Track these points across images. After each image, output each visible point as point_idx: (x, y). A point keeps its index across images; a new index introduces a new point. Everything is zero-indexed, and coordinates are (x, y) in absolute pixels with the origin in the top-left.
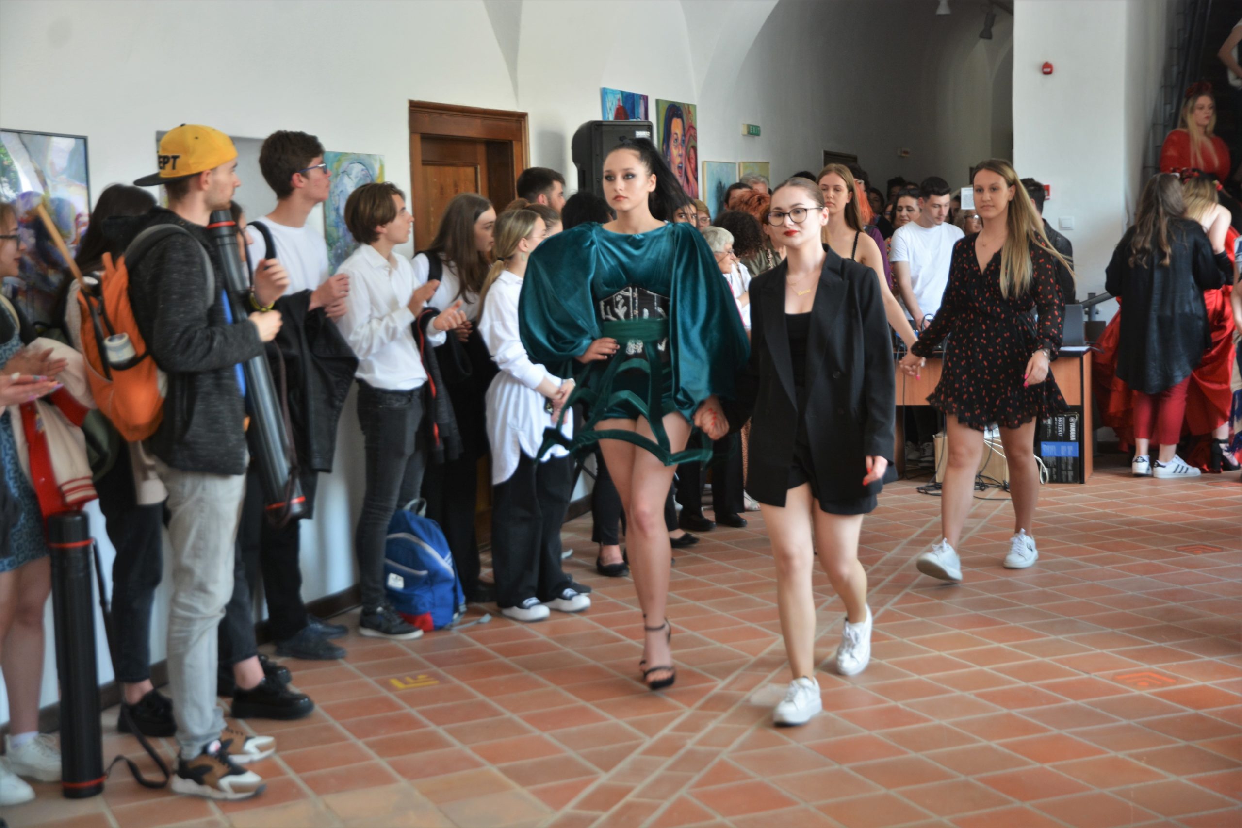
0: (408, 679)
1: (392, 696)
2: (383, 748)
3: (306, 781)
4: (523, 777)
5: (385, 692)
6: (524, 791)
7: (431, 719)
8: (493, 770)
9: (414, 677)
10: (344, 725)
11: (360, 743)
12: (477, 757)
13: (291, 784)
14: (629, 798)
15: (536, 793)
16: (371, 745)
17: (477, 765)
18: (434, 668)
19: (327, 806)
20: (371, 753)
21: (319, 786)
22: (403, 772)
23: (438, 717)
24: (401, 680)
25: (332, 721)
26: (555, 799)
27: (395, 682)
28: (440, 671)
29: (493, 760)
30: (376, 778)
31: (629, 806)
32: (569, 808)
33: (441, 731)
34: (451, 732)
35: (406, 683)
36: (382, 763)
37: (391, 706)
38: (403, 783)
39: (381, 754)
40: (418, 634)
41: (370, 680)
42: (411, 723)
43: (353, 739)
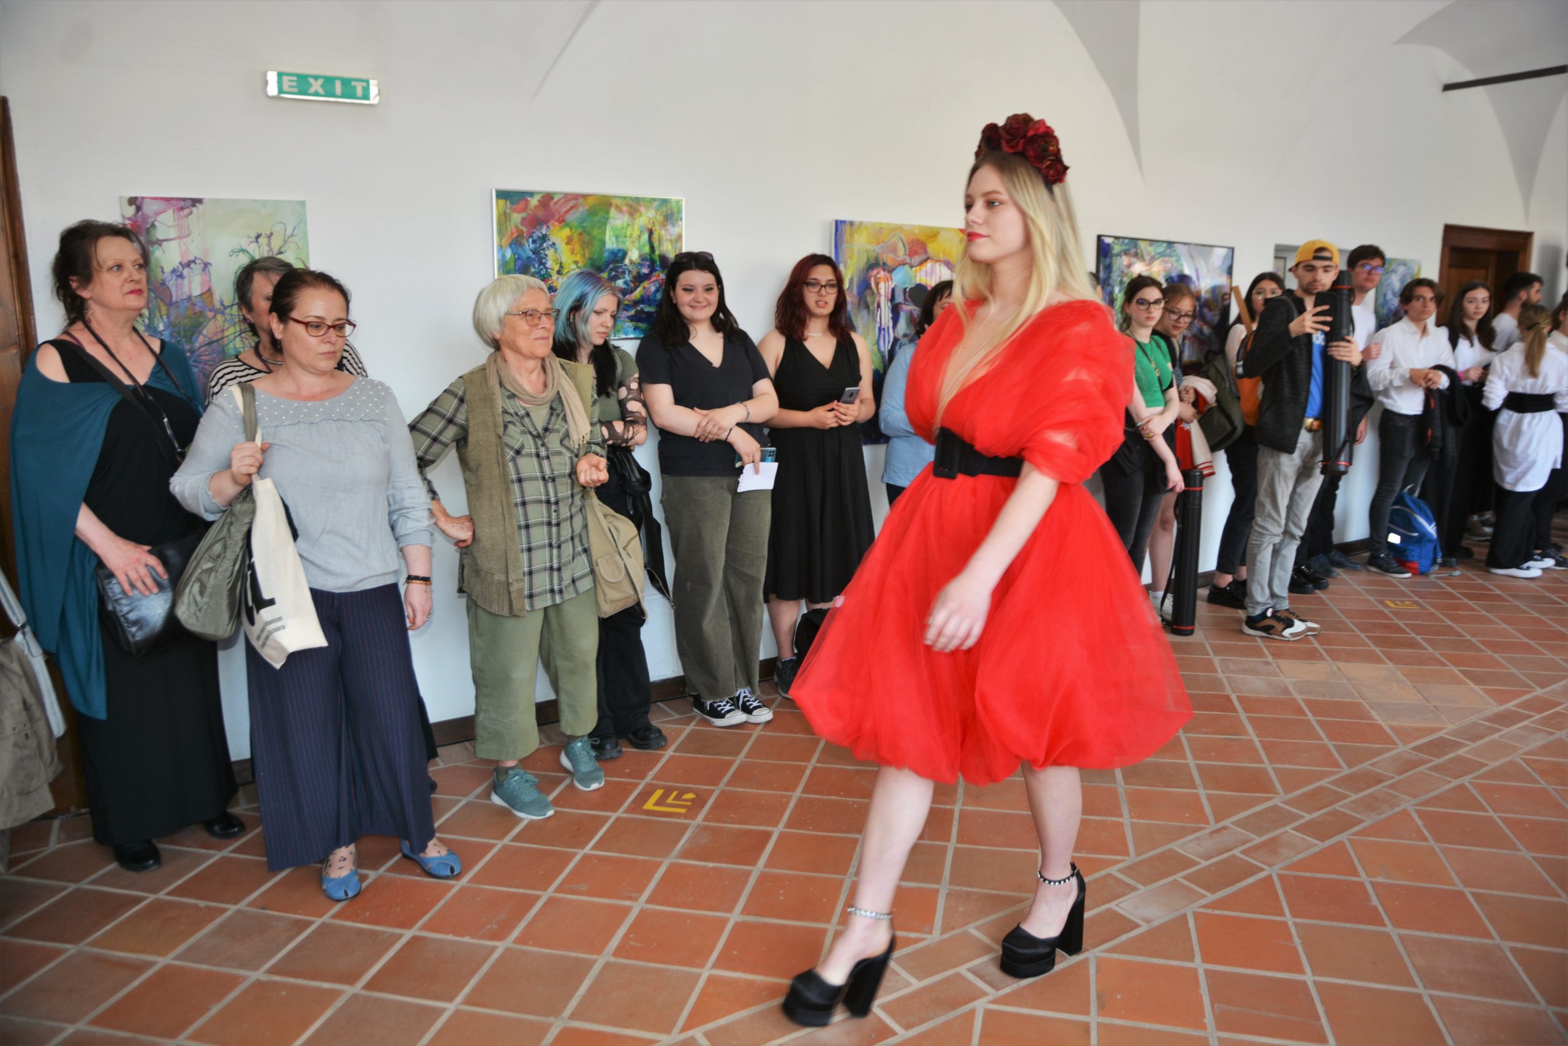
0: (1398, 603)
1: (1386, 611)
2: (1379, 641)
3: (1326, 651)
4: (1477, 679)
5: (1381, 608)
6: (1477, 688)
7: (1413, 630)
8: (1455, 670)
9: (1402, 602)
10: (1352, 623)
11: (1363, 635)
12: (1443, 660)
13: (1317, 651)
14: (1558, 709)
15: (1485, 690)
16: (1369, 638)
17: (1443, 664)
18: (1417, 599)
19: (1338, 668)
20: (1370, 643)
21: (1335, 656)
22: (1391, 659)
23: (1418, 629)
24: (1393, 602)
25: (1344, 619)
26: (1501, 697)
27: (1388, 602)
28: (1420, 601)
29: (1455, 664)
30: (1371, 658)
31: (1558, 714)
32: (1510, 705)
33: (1418, 638)
34: (1425, 640)
35: (1396, 605)
36: (1377, 650)
37: (1386, 617)
38: (1391, 665)
39: (1376, 645)
40: (1408, 575)
41: (1372, 599)
42: (1399, 630)
43: (1358, 632)
